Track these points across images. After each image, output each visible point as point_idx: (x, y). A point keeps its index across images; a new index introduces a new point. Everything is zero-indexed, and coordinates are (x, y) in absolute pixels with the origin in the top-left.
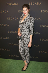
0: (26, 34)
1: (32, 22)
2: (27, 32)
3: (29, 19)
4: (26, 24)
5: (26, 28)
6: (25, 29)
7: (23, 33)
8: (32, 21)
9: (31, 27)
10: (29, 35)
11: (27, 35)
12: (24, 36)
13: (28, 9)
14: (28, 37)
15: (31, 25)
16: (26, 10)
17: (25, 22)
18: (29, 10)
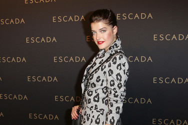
1: (116, 71)
8: (113, 67)
15: (109, 85)
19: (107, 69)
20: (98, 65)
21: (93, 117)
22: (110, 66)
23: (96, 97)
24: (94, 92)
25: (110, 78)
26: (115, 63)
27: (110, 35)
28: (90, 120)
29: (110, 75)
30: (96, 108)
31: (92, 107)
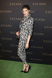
2: (25, 33)
4: (24, 24)
6: (23, 29)
7: (21, 33)
8: (30, 21)
11: (24, 36)
14: (25, 38)
15: (29, 25)
18: (29, 11)
19: (28, 21)
20: (25, 20)
25: (29, 24)
27: (28, 12)
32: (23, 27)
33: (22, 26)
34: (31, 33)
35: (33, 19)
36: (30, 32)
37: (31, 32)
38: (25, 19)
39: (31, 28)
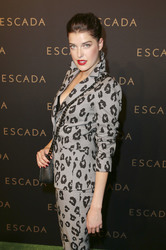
0: (69, 164)
1: (110, 103)
2: (79, 155)
3: (92, 92)
4: (76, 114)
5: (74, 131)
9: (102, 131)
10: (84, 171)
12: (62, 173)
13: (94, 41)
14: (82, 180)
15: (100, 121)
16: (87, 45)
17: (73, 102)
19: (97, 100)
21: (76, 159)
22: (100, 96)
23: (76, 134)
24: (74, 129)
25: (101, 113)
26: (108, 92)
28: (72, 165)
29: (101, 108)
30: (78, 148)
31: (73, 147)
32: (70, 125)
33: (62, 121)
34: (108, 158)
35: (118, 88)
36: (104, 155)
37: (107, 151)
38: (79, 87)
39: (110, 135)
